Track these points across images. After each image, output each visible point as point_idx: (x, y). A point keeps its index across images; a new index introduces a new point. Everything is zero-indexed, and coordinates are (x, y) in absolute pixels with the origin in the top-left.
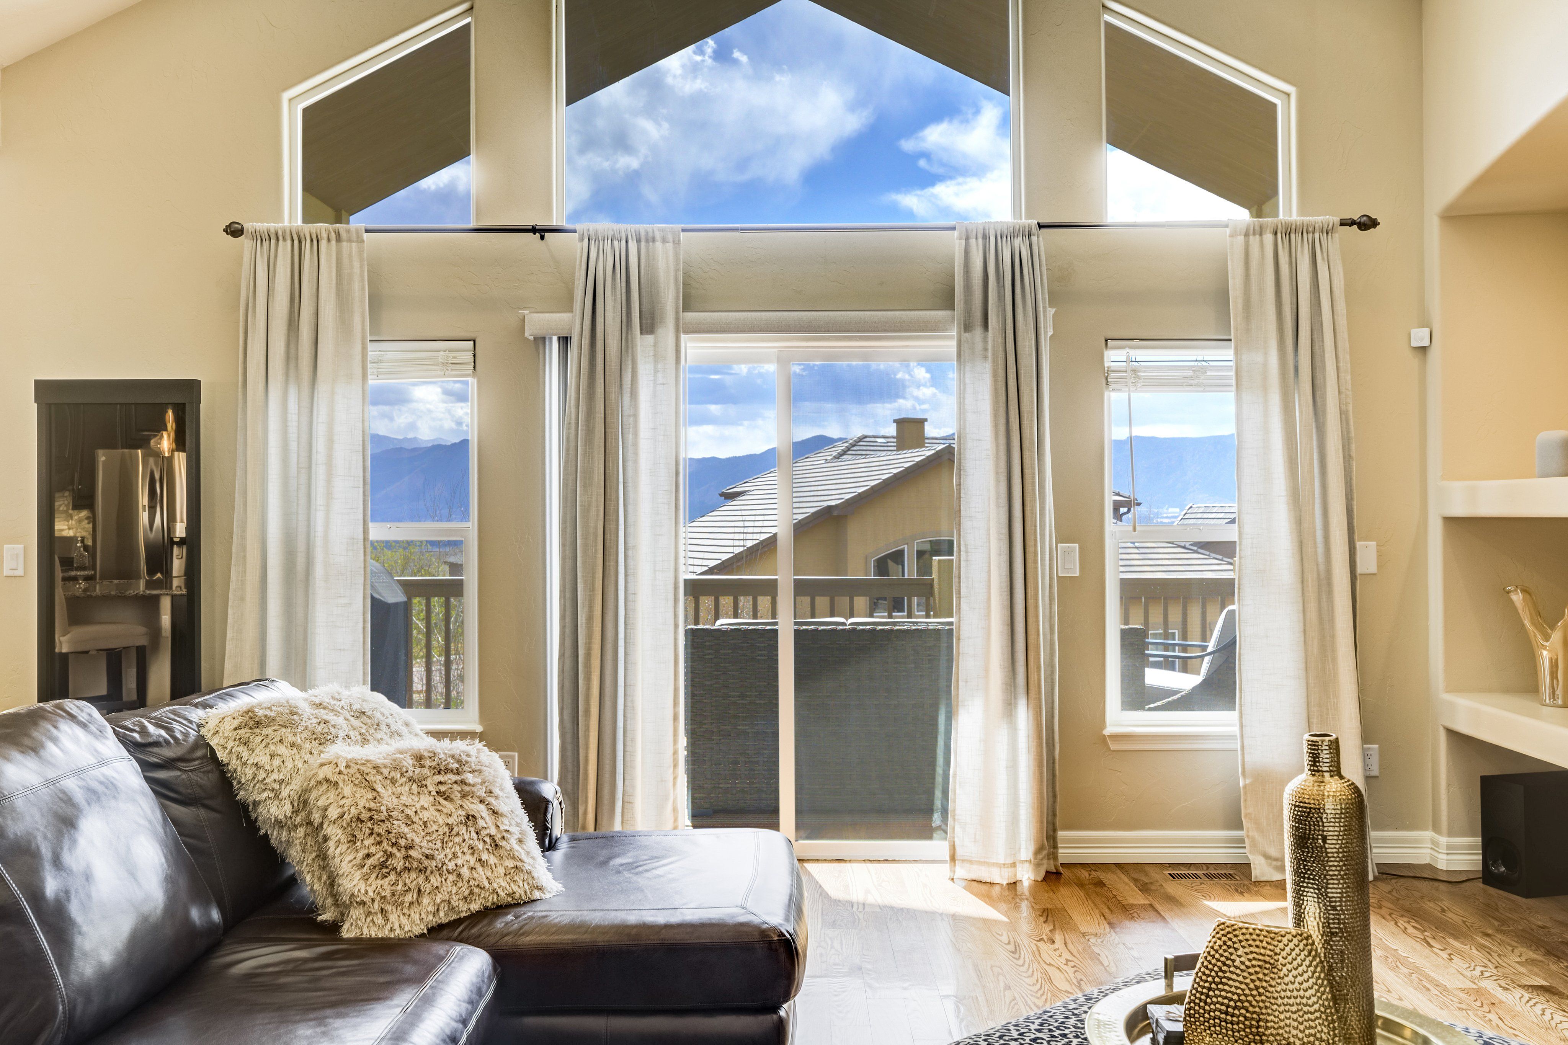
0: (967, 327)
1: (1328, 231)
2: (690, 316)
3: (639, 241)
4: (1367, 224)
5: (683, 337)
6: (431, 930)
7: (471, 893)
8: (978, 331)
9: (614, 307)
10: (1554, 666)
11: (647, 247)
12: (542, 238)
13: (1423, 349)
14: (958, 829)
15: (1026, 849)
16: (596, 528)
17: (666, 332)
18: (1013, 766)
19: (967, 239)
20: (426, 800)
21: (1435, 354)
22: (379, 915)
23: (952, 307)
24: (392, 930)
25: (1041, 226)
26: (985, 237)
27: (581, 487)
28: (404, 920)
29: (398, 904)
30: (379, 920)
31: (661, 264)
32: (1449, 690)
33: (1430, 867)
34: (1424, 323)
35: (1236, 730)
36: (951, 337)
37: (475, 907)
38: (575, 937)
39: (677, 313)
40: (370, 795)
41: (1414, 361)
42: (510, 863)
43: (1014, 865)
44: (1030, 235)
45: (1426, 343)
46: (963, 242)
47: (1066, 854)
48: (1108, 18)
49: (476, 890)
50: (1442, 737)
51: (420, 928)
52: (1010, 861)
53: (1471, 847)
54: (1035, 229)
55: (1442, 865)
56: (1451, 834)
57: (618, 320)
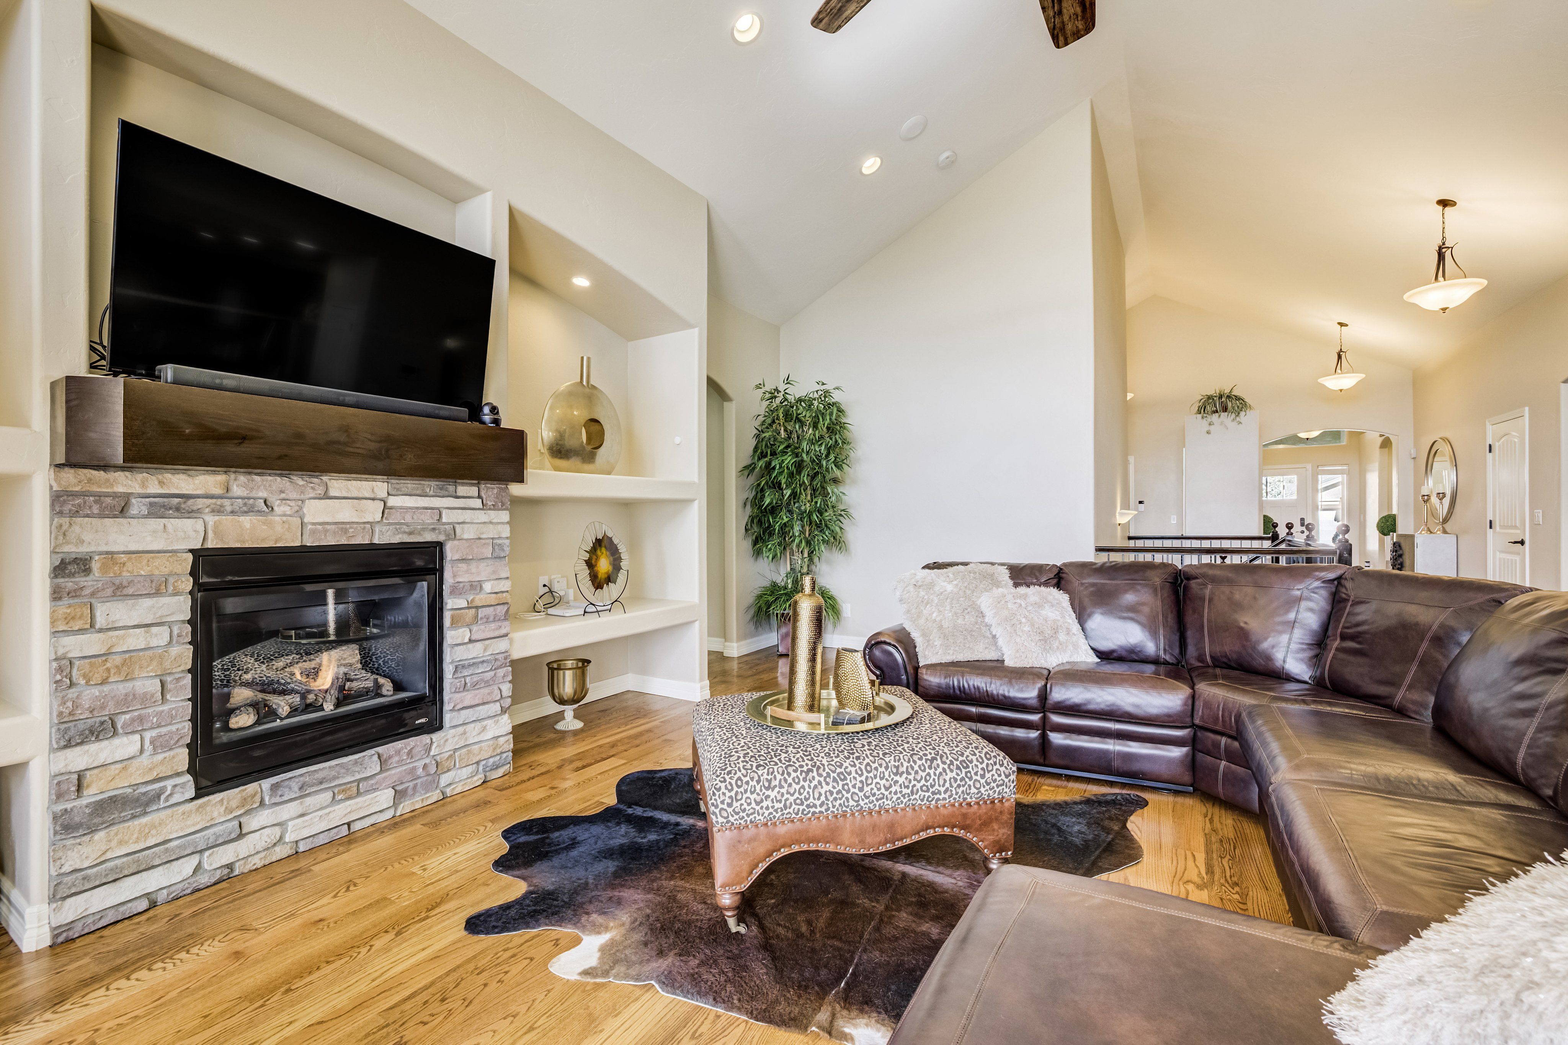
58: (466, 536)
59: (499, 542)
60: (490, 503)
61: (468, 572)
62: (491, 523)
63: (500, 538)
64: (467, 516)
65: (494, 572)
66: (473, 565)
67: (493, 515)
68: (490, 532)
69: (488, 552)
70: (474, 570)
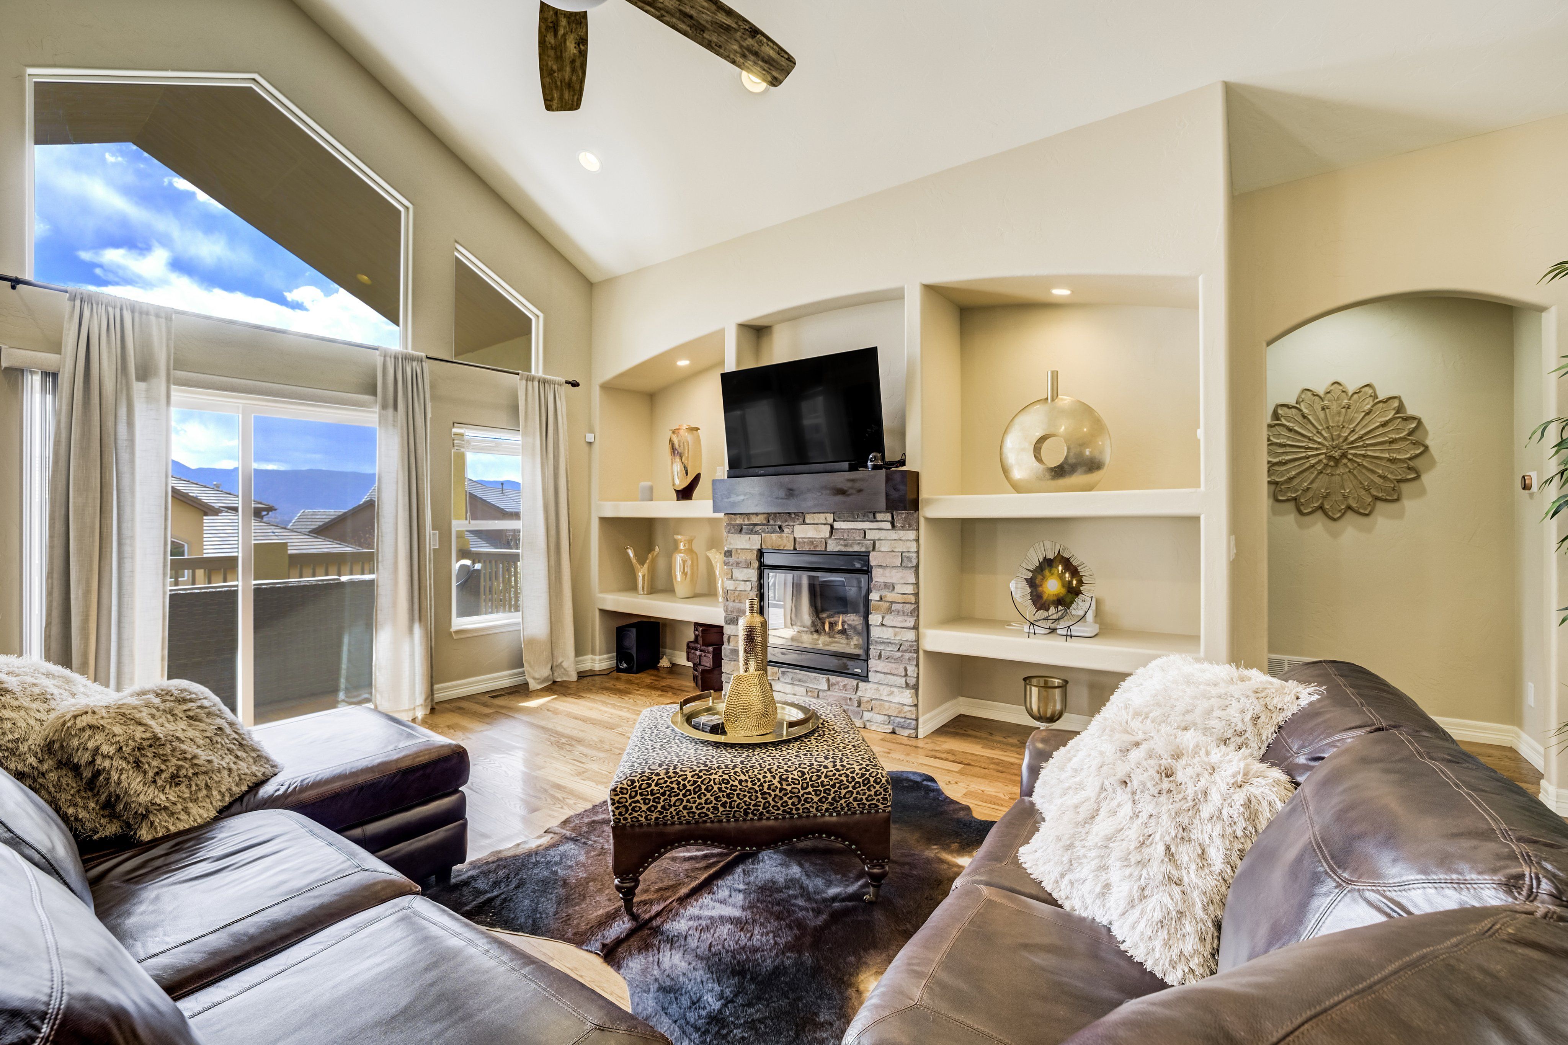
0: (384, 407)
1: (560, 385)
2: (180, 374)
3: (133, 312)
4: (575, 384)
5: (173, 387)
6: (220, 812)
7: (240, 780)
8: (390, 411)
9: (109, 357)
10: (644, 576)
11: (140, 319)
12: (13, 287)
13: (590, 443)
14: (378, 696)
15: (420, 699)
16: (94, 523)
17: (160, 383)
18: (412, 655)
19: (385, 357)
20: (182, 724)
21: (596, 446)
22: (183, 813)
23: (374, 394)
24: (195, 820)
25: (428, 358)
26: (396, 358)
27: (74, 491)
28: (201, 811)
29: (195, 801)
30: (183, 816)
31: (155, 332)
32: (601, 592)
33: (591, 670)
34: (591, 431)
35: (520, 620)
36: (375, 412)
37: (244, 788)
38: (341, 783)
39: (168, 370)
40: (142, 729)
41: (586, 448)
42: (254, 754)
43: (414, 709)
44: (422, 361)
45: (592, 440)
46: (382, 358)
47: (439, 696)
48: (456, 254)
49: (243, 776)
50: (597, 613)
51: (213, 813)
52: (412, 707)
53: (612, 657)
54: (424, 358)
55: (597, 669)
56: (600, 655)
57: (114, 367)
58: (883, 549)
59: (907, 554)
60: (899, 525)
61: (883, 575)
62: (900, 540)
63: (908, 552)
64: (882, 534)
65: (902, 578)
66: (888, 570)
67: (902, 533)
68: (901, 547)
69: (898, 562)
70: (887, 575)
